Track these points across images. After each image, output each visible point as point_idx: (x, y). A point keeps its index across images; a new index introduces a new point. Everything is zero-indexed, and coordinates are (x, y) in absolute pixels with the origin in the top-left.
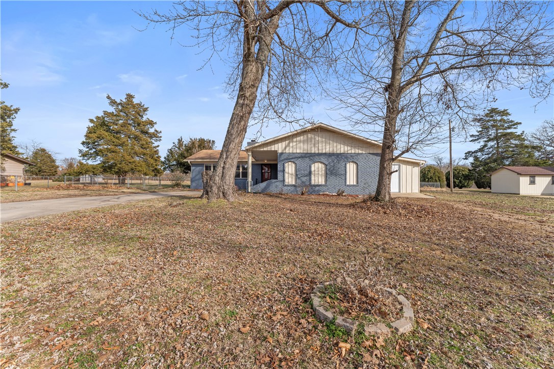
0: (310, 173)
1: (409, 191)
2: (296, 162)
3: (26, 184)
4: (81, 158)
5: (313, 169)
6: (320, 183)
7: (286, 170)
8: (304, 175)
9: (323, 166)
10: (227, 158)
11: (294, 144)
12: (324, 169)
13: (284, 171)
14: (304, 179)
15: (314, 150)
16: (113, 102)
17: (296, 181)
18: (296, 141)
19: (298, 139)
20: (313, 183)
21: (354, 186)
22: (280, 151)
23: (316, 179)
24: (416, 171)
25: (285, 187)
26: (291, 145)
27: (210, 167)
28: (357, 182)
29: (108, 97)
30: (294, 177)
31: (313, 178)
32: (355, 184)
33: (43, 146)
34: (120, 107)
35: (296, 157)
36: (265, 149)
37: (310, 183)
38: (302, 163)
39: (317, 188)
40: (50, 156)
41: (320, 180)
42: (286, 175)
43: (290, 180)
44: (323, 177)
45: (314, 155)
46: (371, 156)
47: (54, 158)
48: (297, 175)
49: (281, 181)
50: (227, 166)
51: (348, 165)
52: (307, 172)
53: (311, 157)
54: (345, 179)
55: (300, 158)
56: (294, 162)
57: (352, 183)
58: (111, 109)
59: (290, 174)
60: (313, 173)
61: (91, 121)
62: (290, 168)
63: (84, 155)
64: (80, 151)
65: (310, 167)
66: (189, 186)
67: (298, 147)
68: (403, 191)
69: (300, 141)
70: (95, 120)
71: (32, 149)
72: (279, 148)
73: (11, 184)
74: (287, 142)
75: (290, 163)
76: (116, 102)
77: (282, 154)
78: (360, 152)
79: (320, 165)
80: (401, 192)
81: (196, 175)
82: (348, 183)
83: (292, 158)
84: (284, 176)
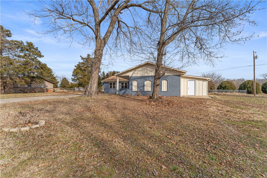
0: (144, 85)
1: (201, 95)
2: (137, 81)
3: (54, 91)
4: (72, 81)
5: (145, 84)
6: (149, 90)
7: (133, 84)
8: (141, 87)
9: (150, 82)
10: (92, 80)
11: (137, 72)
12: (151, 83)
13: (132, 84)
14: (141, 88)
15: (146, 75)
16: (82, 58)
17: (137, 89)
18: (138, 71)
19: (138, 70)
20: (145, 90)
21: (165, 92)
22: (130, 76)
23: (147, 88)
24: (205, 84)
25: (133, 92)
26: (135, 72)
27: (112, 83)
28: (167, 90)
29: (81, 56)
30: (136, 87)
31: (145, 88)
32: (166, 90)
33: (65, 77)
34: (85, 60)
35: (137, 78)
36: (124, 75)
37: (144, 90)
38: (140, 81)
39: (147, 93)
40: (67, 81)
41: (149, 89)
42: (133, 87)
43: (135, 89)
44: (150, 88)
45: (146, 77)
46: (175, 76)
47: (69, 81)
48: (138, 86)
49: (131, 89)
50: (92, 83)
51: (163, 81)
52: (142, 85)
53: (145, 78)
54: (161, 88)
55: (139, 78)
56: (136, 81)
57: (164, 90)
58: (82, 61)
59: (135, 86)
60: (145, 85)
61: (75, 66)
62: (135, 83)
63: (73, 80)
64: (72, 78)
65: (144, 83)
66: (103, 92)
67: (138, 74)
68: (197, 94)
69: (139, 71)
70: (77, 66)
71: (62, 78)
72: (130, 74)
73: (49, 91)
74: (133, 71)
75: (135, 81)
76: (83, 58)
77: (131, 77)
78: (169, 74)
79: (149, 82)
80: (196, 95)
81: (106, 87)
82: (162, 90)
83: (136, 79)
84: (132, 87)
